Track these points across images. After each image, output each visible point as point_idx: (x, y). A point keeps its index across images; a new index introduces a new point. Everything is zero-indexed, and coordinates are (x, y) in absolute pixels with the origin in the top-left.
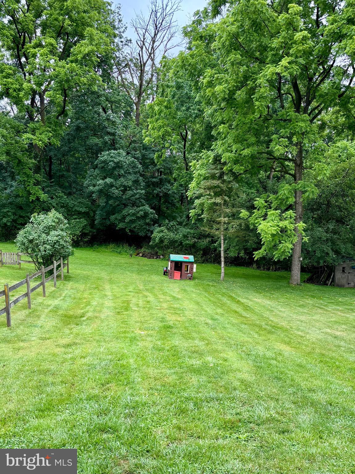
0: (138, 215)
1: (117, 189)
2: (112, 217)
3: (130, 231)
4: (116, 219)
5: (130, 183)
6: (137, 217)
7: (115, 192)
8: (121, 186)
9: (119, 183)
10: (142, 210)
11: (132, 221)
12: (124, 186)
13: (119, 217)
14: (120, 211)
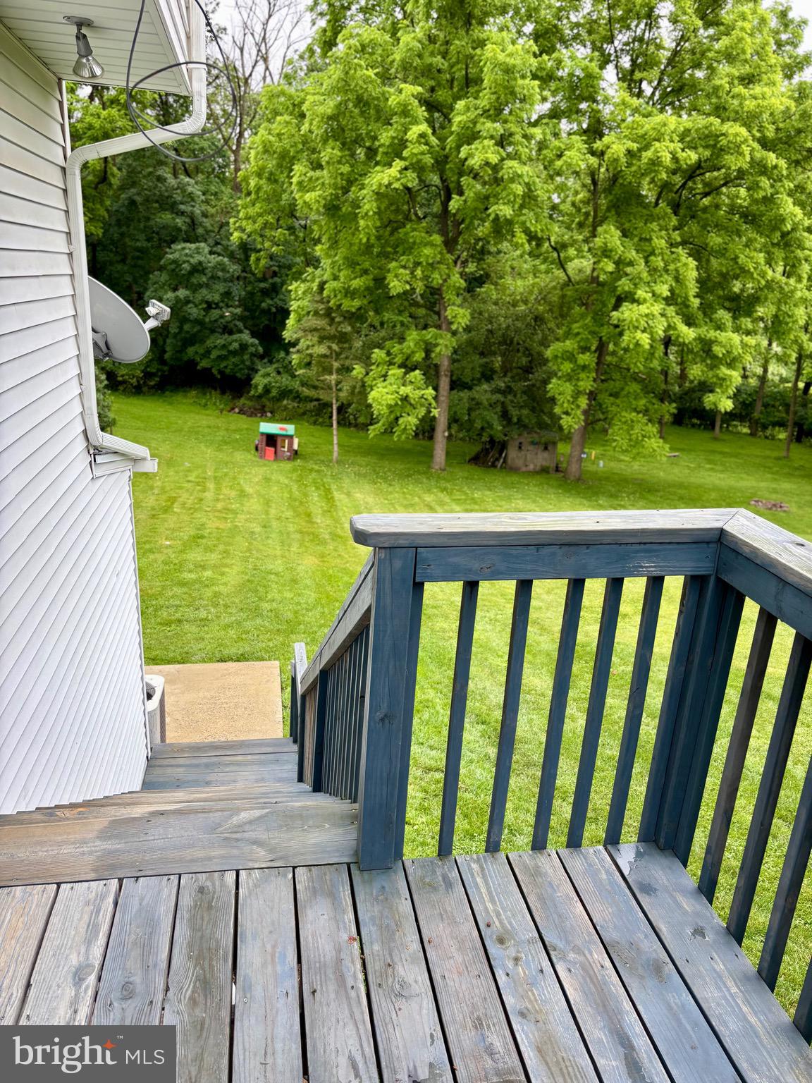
0: (231, 348)
1: (196, 306)
2: (191, 351)
3: (220, 372)
4: (197, 353)
5: (217, 298)
6: (229, 351)
7: (194, 312)
8: (202, 301)
9: (198, 297)
10: (236, 341)
11: (221, 358)
12: (207, 302)
13: (201, 351)
14: (202, 341)
